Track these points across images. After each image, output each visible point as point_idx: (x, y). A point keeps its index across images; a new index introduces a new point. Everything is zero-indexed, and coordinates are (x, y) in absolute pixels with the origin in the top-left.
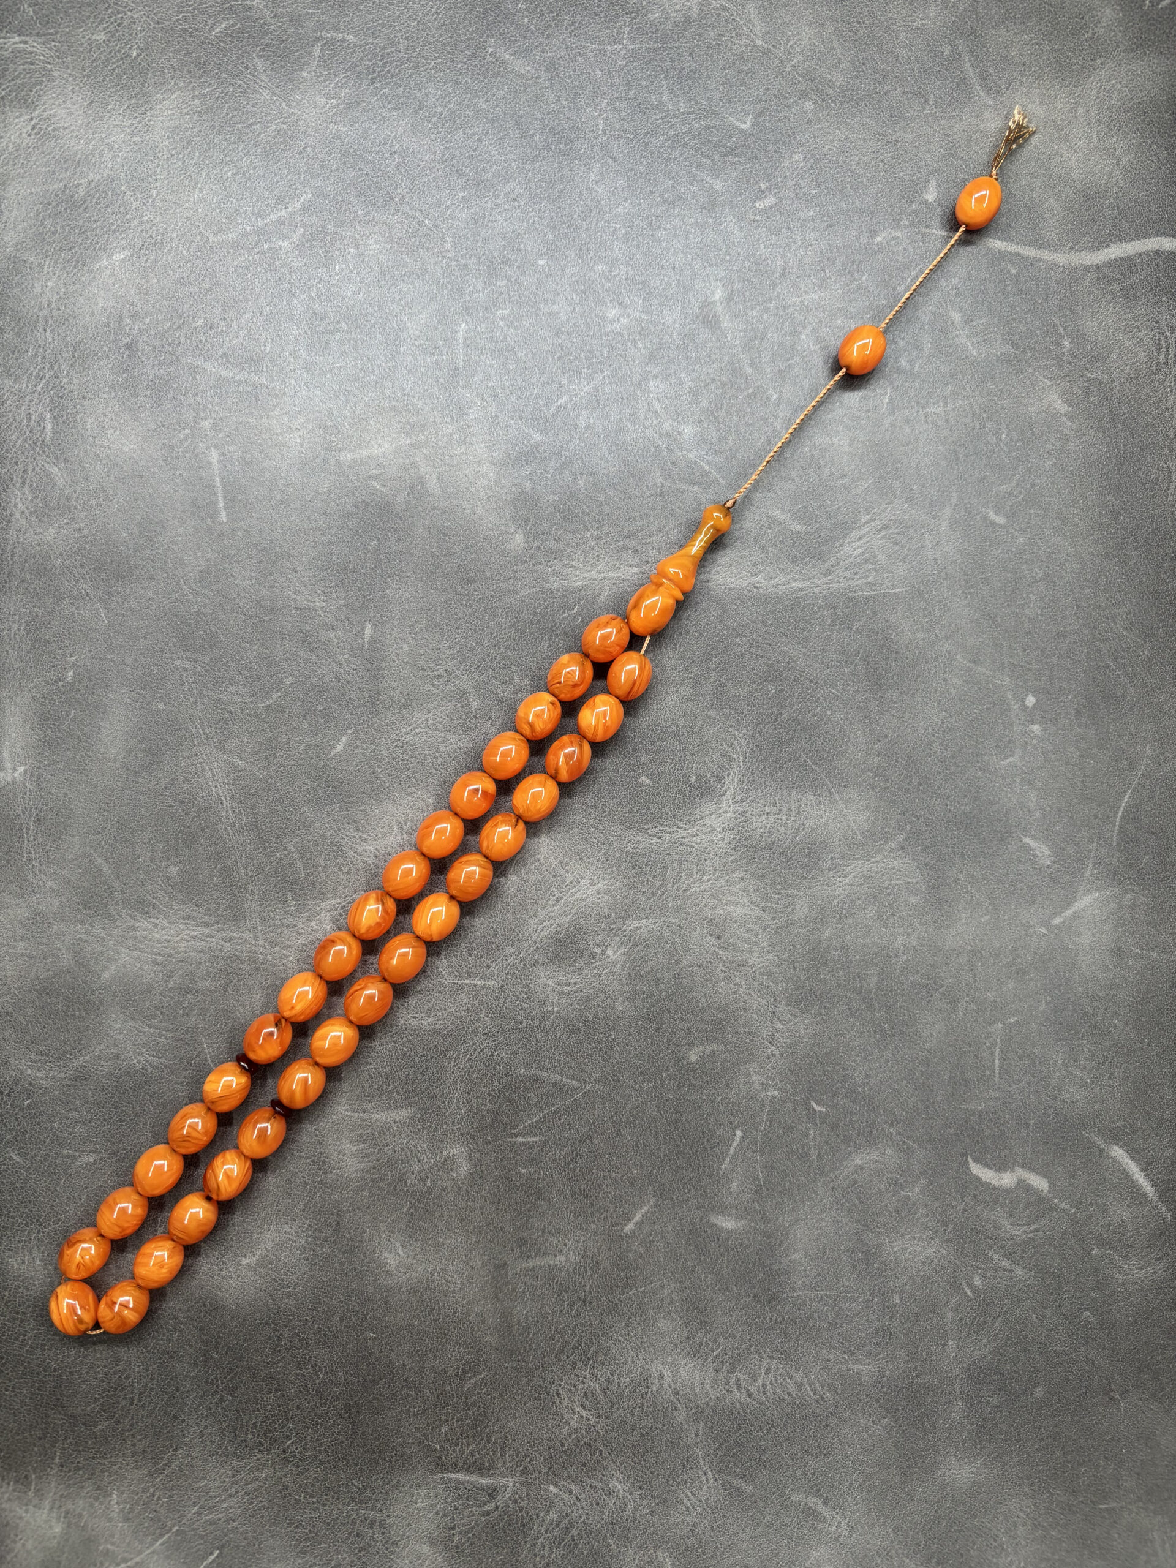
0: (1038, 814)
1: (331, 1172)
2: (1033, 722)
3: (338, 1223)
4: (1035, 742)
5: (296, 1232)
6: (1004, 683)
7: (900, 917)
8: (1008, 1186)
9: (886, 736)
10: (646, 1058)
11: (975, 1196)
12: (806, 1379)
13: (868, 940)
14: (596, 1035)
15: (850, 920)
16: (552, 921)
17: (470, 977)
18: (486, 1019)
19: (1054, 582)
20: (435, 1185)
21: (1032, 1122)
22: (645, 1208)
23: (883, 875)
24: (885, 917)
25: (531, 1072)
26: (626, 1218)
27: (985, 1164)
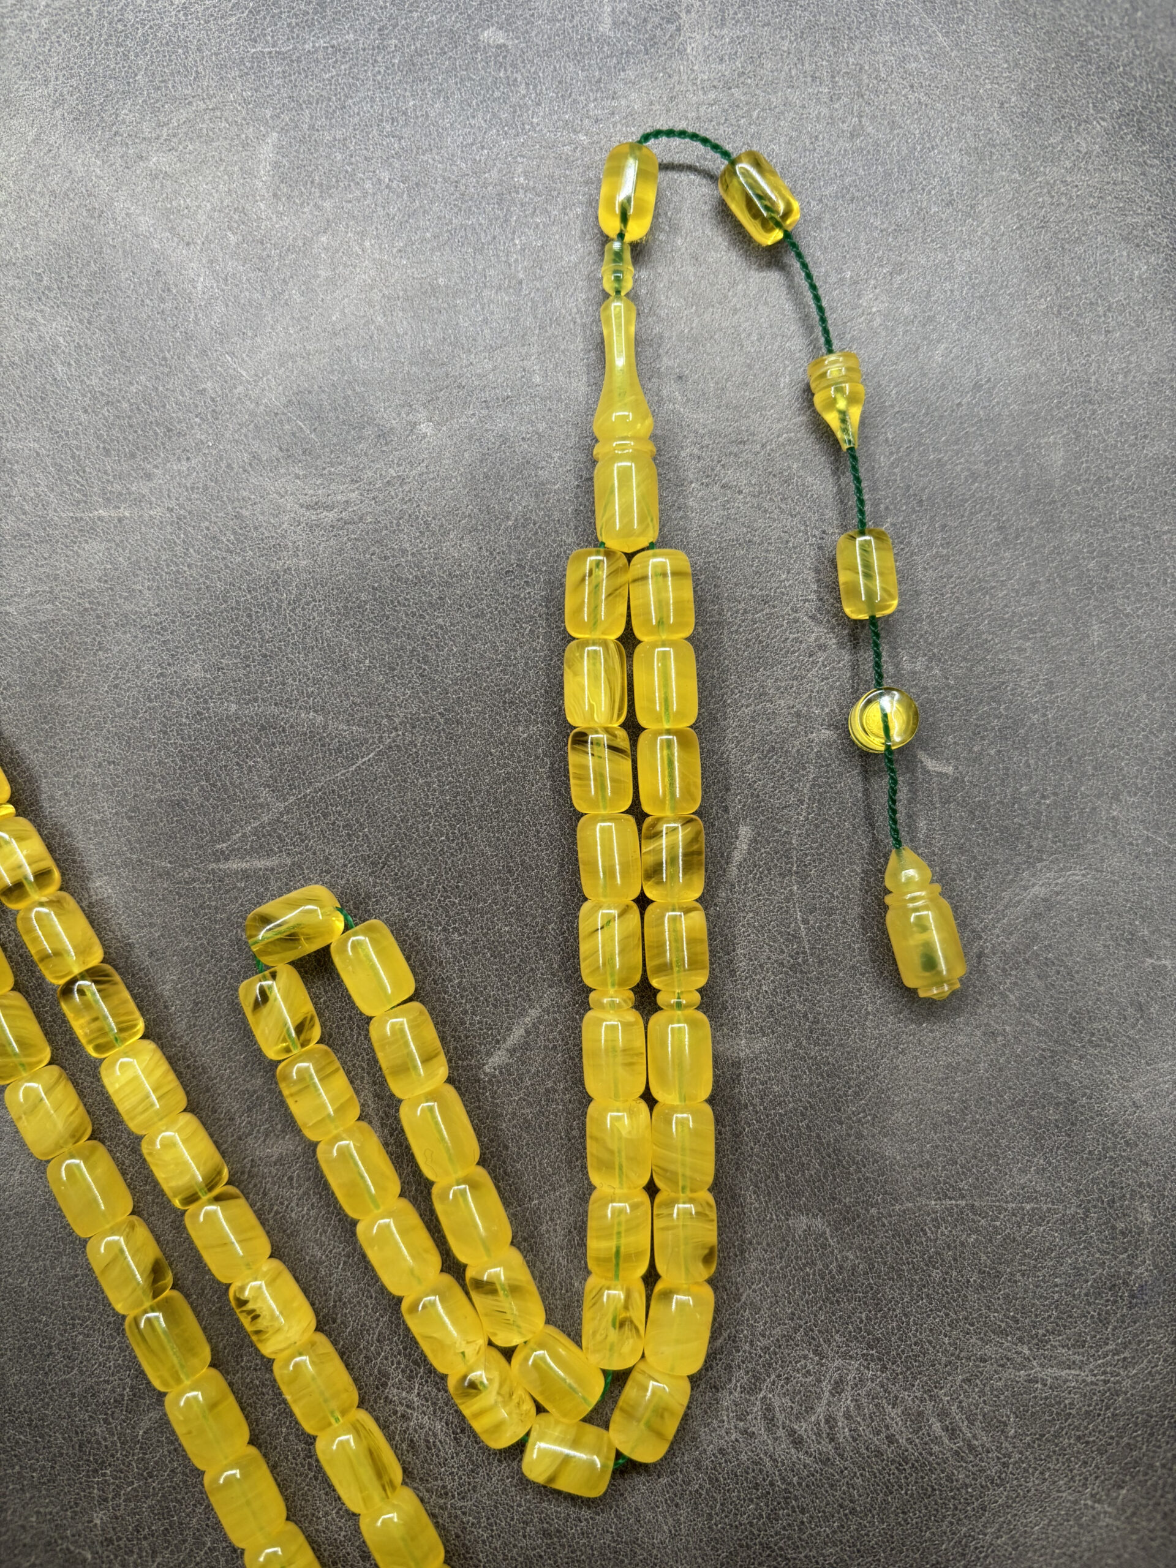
12: (930, 1405)
25: (254, 709)
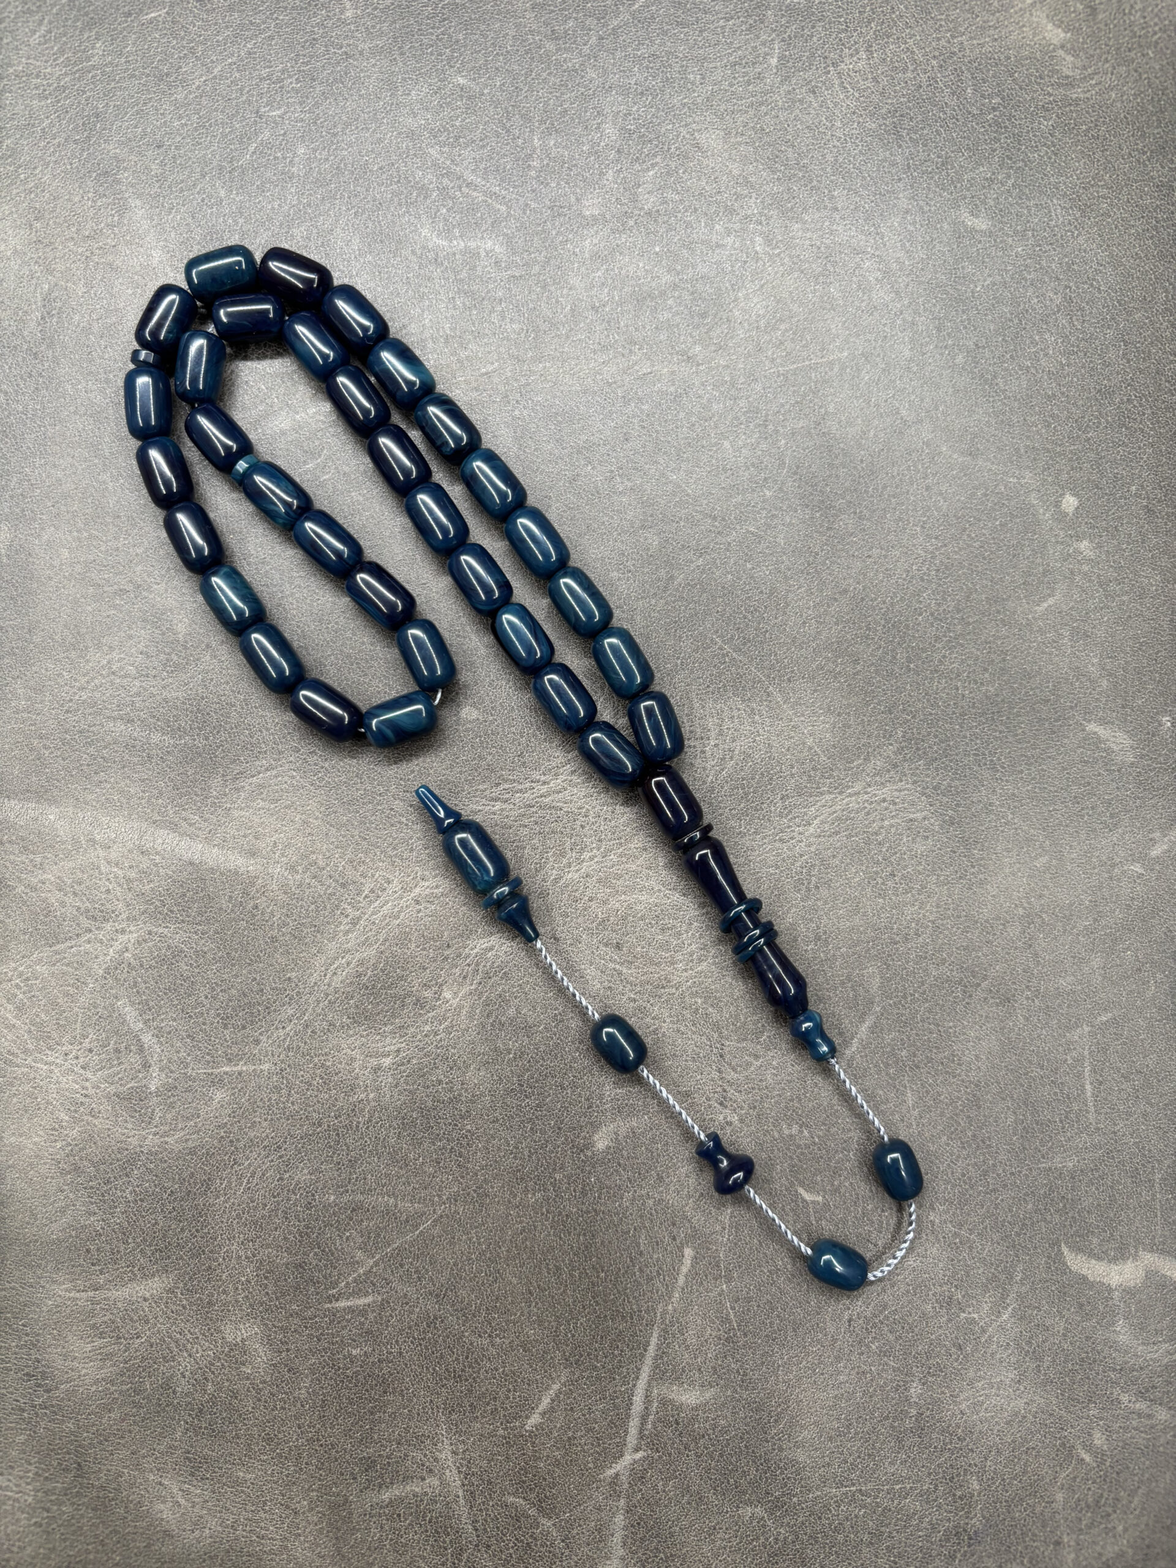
0: (1105, 683)
1: (57, 1388)
2: (1079, 538)
3: (79, 1464)
4: (1085, 568)
5: (17, 1486)
6: (1023, 481)
7: (904, 877)
8: (1132, 1284)
9: (846, 591)
10: (526, 1153)
11: (1081, 1306)
13: (857, 920)
14: (440, 1129)
15: (824, 892)
16: (348, 957)
17: (230, 1060)
18: (265, 1124)
19: (1082, 309)
20: (220, 1389)
21: (1158, 1176)
22: (556, 1387)
23: (868, 813)
24: (880, 881)
26: (527, 1406)
27: (1092, 1255)
